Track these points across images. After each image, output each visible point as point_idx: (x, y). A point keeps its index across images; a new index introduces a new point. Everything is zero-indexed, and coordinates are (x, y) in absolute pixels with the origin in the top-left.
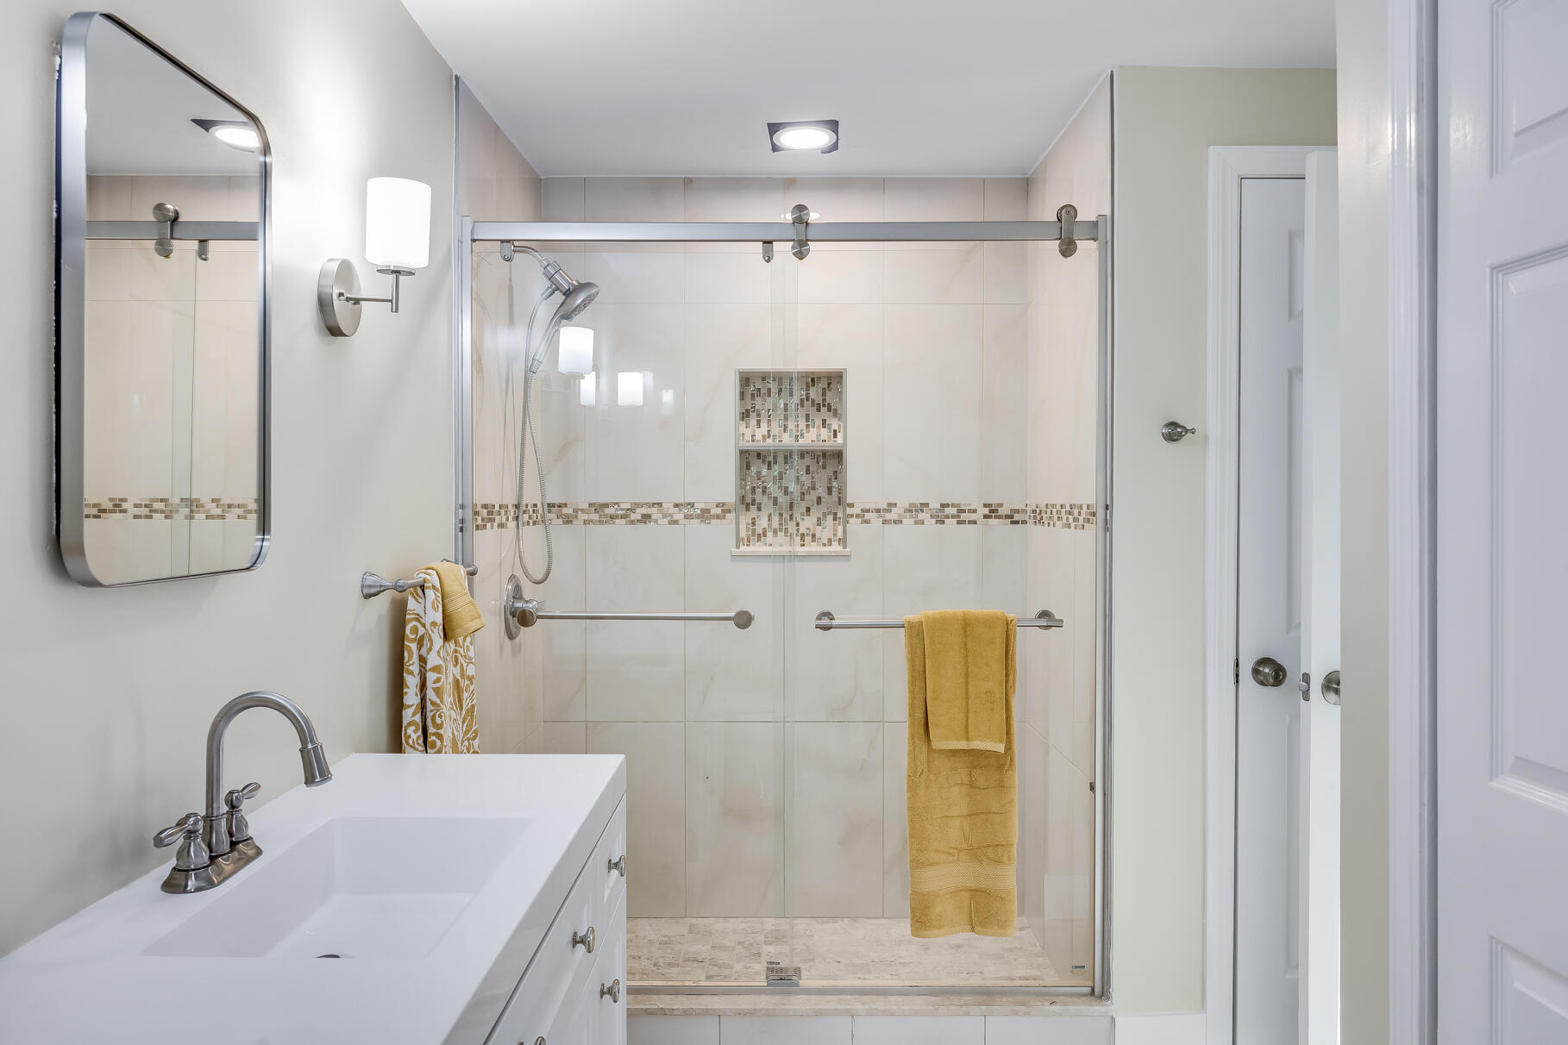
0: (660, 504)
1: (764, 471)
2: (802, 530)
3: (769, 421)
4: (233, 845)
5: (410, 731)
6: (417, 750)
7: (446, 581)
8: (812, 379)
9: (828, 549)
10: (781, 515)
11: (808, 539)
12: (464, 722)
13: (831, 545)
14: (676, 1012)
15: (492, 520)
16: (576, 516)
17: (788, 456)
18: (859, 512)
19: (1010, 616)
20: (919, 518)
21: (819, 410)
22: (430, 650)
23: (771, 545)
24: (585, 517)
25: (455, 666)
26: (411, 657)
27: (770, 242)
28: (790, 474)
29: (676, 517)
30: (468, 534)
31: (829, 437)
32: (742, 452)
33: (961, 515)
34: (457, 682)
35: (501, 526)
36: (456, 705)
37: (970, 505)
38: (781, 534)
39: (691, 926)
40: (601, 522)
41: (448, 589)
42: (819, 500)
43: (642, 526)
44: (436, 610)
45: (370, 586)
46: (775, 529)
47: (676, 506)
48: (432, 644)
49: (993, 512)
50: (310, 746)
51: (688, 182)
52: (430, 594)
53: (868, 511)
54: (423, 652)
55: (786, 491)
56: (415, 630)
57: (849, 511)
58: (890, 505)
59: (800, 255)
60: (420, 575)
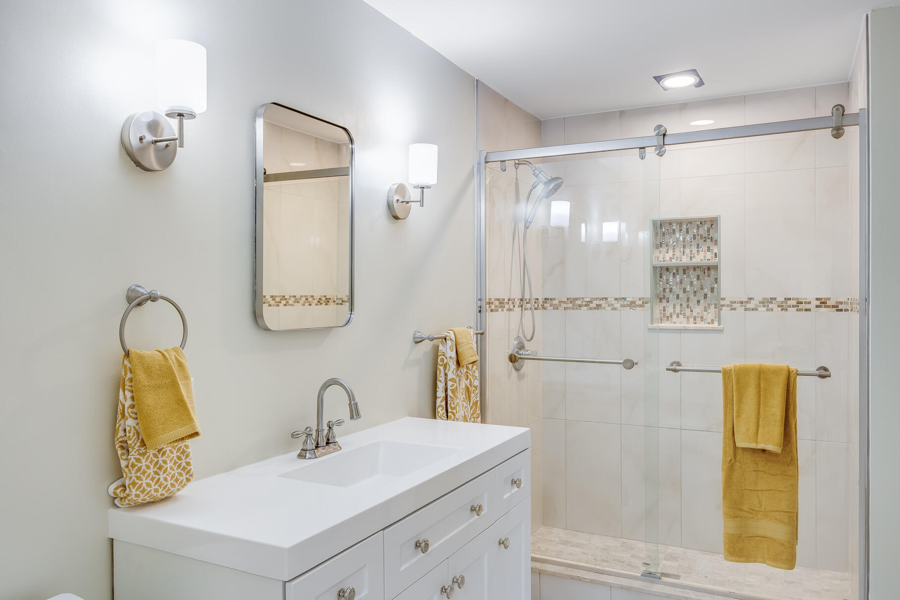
0: (606, 299)
1: (671, 279)
2: (695, 314)
3: (674, 249)
4: (328, 443)
5: (440, 409)
6: (443, 419)
7: (458, 336)
8: (702, 222)
9: (711, 326)
10: (681, 305)
11: (698, 320)
12: (471, 409)
13: (713, 323)
14: (586, 580)
15: (503, 307)
16: (560, 305)
17: (685, 270)
18: (729, 303)
19: (793, 367)
20: (770, 307)
21: (705, 241)
22: (449, 370)
23: (675, 323)
24: (565, 305)
25: (467, 380)
26: (440, 374)
27: (644, 148)
28: (686, 280)
29: (616, 306)
30: (483, 313)
31: (712, 257)
32: (655, 268)
33: (800, 305)
34: (467, 389)
35: (509, 310)
36: (467, 399)
37: (806, 299)
38: (681, 316)
39: (624, 543)
40: (573, 309)
41: (459, 341)
42: (705, 296)
43: (596, 311)
44: (452, 351)
45: (417, 338)
46: (677, 313)
47: (616, 299)
48: (450, 368)
49: (823, 303)
50: (352, 402)
51: (622, 113)
52: (449, 343)
53: (735, 302)
54: (446, 371)
55: (685, 291)
56: (442, 360)
57: (722, 302)
58: (751, 299)
59: (661, 154)
60: (445, 333)
